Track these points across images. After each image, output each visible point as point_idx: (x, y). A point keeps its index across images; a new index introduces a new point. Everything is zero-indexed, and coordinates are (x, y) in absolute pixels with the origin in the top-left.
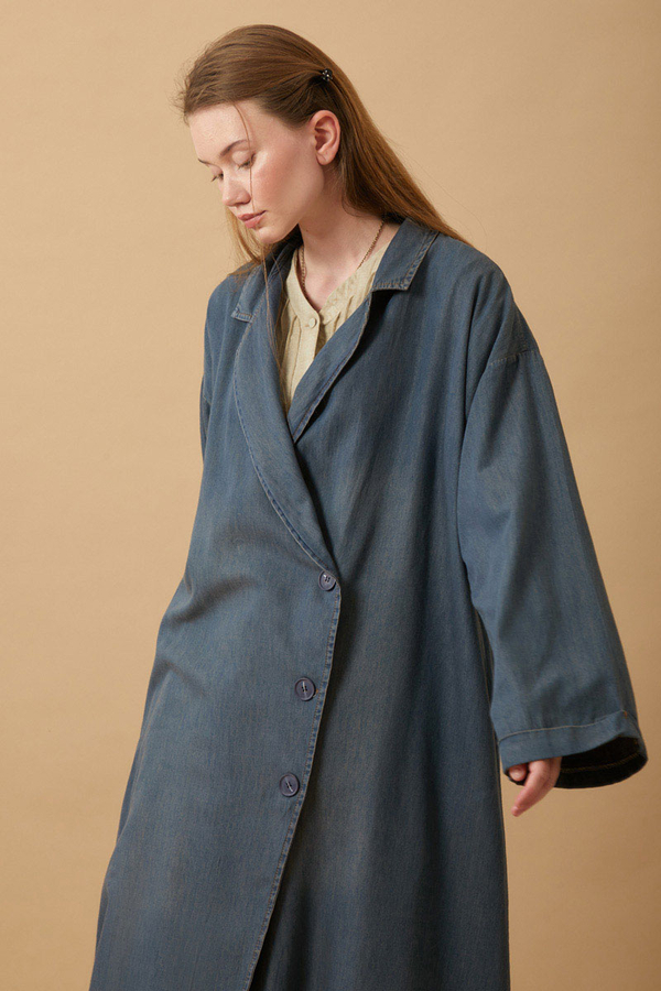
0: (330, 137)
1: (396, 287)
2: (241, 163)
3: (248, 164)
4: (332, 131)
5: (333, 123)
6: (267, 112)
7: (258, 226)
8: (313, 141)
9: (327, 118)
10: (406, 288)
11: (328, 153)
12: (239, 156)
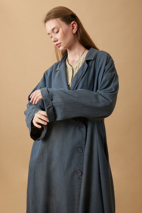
0: (75, 28)
1: (91, 59)
2: (56, 32)
3: (57, 32)
4: (75, 26)
5: (76, 25)
6: (62, 21)
7: (59, 47)
8: (71, 28)
9: (74, 23)
10: (93, 59)
11: (74, 31)
12: (56, 31)
